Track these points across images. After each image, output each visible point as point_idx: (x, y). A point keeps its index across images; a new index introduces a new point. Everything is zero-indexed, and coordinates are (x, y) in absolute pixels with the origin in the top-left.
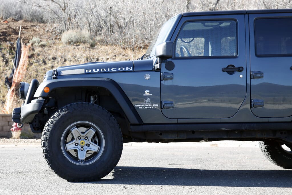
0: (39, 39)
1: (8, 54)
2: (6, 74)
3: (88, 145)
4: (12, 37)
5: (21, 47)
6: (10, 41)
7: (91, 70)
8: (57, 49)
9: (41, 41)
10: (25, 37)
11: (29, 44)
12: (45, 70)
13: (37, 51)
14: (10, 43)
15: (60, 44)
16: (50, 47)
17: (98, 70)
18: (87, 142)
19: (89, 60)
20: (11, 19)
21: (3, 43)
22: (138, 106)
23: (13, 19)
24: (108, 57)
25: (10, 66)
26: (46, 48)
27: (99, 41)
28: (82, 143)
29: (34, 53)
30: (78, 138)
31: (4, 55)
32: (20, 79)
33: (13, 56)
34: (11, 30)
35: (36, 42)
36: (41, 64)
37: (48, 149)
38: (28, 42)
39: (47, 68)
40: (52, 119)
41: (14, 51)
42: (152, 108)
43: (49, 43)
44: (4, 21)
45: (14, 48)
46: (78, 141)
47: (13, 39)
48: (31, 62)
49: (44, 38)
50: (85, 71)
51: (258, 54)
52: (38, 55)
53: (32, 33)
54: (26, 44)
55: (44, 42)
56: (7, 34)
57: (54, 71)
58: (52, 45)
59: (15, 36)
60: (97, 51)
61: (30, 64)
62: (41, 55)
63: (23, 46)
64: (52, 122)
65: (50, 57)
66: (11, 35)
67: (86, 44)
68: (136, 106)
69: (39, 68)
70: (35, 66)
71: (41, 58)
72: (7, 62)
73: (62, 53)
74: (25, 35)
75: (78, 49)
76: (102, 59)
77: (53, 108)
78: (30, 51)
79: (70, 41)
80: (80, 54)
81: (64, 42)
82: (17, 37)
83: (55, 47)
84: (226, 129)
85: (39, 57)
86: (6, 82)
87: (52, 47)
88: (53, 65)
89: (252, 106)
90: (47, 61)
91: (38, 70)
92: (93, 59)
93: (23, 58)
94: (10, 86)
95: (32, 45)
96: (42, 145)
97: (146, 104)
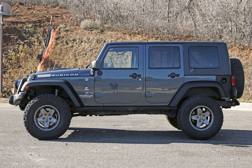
0: (64, 25)
1: (41, 37)
2: (38, 52)
3: (50, 119)
4: (46, 24)
5: (51, 31)
6: (44, 27)
7: (54, 75)
8: (76, 33)
9: (66, 27)
10: (55, 24)
11: (57, 29)
12: (66, 48)
13: (62, 35)
14: (43, 28)
15: (79, 29)
16: (72, 31)
17: (58, 75)
18: (49, 117)
19: (98, 42)
20: (51, 6)
21: (38, 28)
22: (81, 96)
23: (52, 6)
24: (112, 40)
25: (42, 46)
26: (69, 33)
27: (107, 28)
28: (47, 118)
29: (60, 36)
30: (45, 115)
31: (39, 37)
32: (49, 55)
33: (45, 38)
34: (45, 18)
35: (62, 28)
36: (64, 44)
37: (26, 121)
38: (57, 28)
39: (68, 47)
40: (29, 104)
41: (46, 34)
42: (89, 97)
43: (71, 28)
44: (45, 7)
45: (46, 32)
46: (45, 117)
47: (46, 25)
48: (57, 43)
49: (68, 25)
50: (51, 75)
51: (150, 67)
52: (63, 37)
53: (60, 21)
54: (55, 29)
55: (68, 28)
56: (42, 22)
57: (33, 75)
58: (74, 30)
59: (47, 23)
60: (105, 35)
61: (57, 44)
62: (65, 38)
63: (52, 30)
64: (29, 106)
65: (72, 39)
66: (45, 22)
67: (97, 30)
68: (80, 96)
69: (63, 47)
70: (60, 45)
71: (64, 40)
72: (40, 43)
73: (80, 36)
74: (55, 22)
75: (92, 33)
76: (108, 41)
77: (34, 96)
78: (57, 34)
79: (86, 27)
80: (92, 38)
81: (82, 28)
82: (49, 24)
83: (76, 31)
84: (131, 110)
85: (64, 39)
86: (38, 58)
87: (73, 31)
88: (73, 45)
89: (146, 97)
90: (69, 42)
91: (62, 49)
92: (102, 41)
93: (52, 39)
94: (41, 60)
95: (59, 30)
96: (23, 119)
97: (86, 95)
